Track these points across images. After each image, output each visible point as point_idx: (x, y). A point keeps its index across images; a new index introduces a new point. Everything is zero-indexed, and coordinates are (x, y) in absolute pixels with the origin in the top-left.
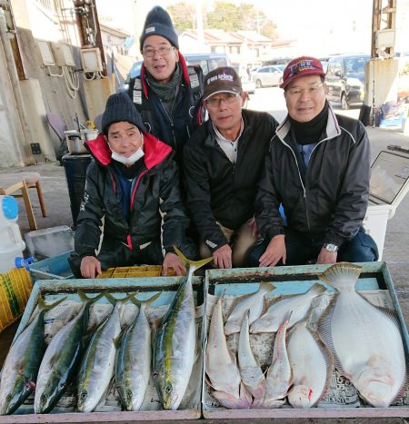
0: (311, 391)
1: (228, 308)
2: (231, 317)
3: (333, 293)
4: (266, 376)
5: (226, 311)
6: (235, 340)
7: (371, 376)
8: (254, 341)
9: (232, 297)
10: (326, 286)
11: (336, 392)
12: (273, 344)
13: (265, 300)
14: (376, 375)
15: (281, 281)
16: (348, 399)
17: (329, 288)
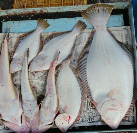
0: (70, 118)
1: (13, 46)
2: (15, 55)
3: (91, 31)
4: (40, 108)
5: (12, 49)
6: (18, 77)
7: (109, 106)
8: (33, 77)
9: (16, 35)
10: (86, 23)
11: (86, 114)
12: (46, 79)
13: (41, 37)
14: (113, 105)
15: (54, 18)
16: (93, 118)
17: (89, 26)
